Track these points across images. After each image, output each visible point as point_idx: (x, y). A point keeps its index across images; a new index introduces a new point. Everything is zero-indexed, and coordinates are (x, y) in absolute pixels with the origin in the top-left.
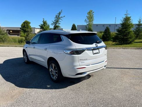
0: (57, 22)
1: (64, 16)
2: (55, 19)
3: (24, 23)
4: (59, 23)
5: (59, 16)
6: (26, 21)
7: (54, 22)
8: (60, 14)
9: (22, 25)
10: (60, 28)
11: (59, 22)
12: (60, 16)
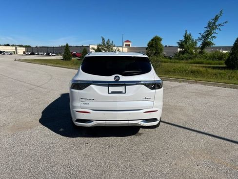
0: (208, 34)
1: (225, 23)
2: (206, 29)
3: (152, 40)
4: (213, 37)
5: (214, 23)
6: (156, 37)
7: (203, 36)
8: (216, 18)
9: (149, 43)
10: (213, 46)
11: (213, 35)
12: (217, 24)
